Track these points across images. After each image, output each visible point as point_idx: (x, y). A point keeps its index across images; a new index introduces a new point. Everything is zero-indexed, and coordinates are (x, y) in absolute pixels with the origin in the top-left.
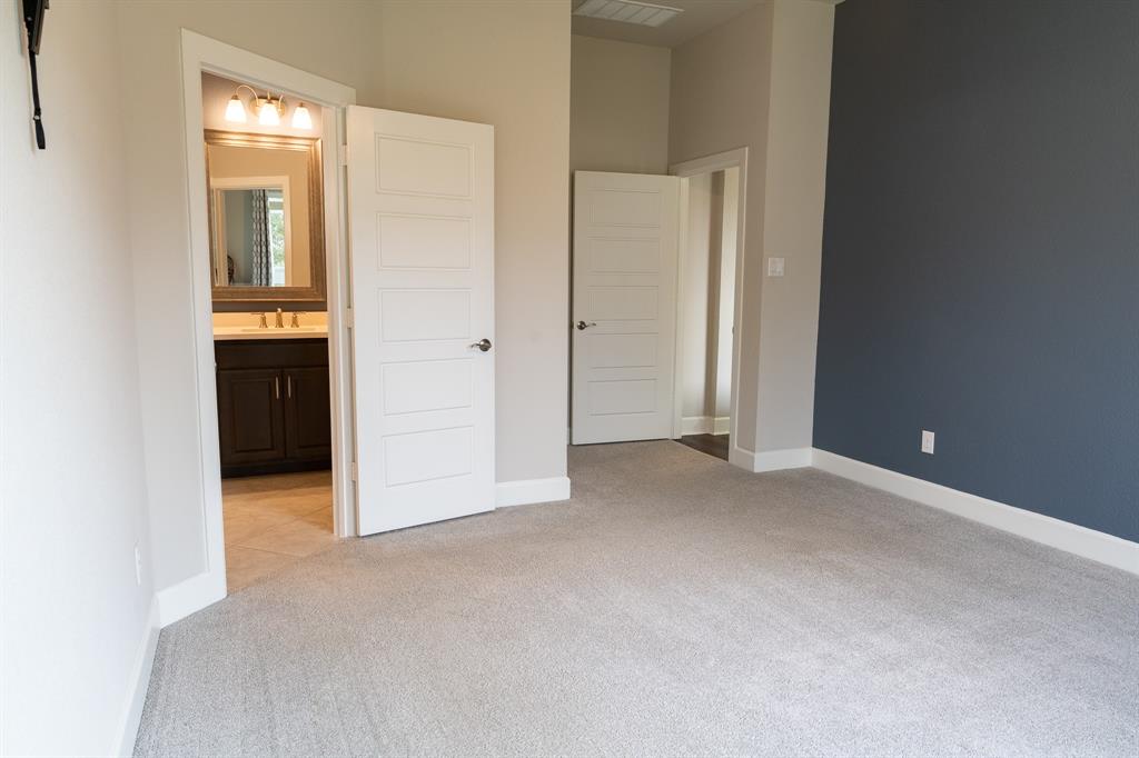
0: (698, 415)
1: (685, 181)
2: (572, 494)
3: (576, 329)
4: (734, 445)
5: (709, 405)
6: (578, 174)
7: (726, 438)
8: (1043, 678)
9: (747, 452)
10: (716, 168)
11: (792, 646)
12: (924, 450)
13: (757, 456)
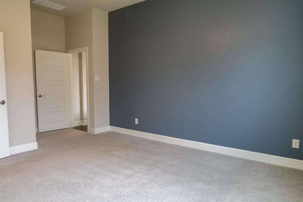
0: (78, 120)
1: (71, 55)
2: (38, 147)
3: (38, 98)
4: (89, 128)
5: (82, 117)
6: (36, 51)
7: (87, 126)
8: (162, 172)
9: (92, 129)
10: (80, 51)
11: (105, 178)
12: (136, 123)
13: (95, 129)
